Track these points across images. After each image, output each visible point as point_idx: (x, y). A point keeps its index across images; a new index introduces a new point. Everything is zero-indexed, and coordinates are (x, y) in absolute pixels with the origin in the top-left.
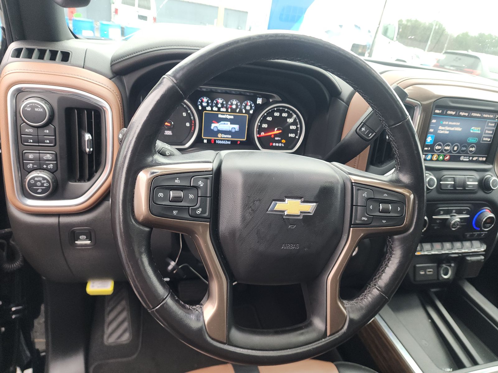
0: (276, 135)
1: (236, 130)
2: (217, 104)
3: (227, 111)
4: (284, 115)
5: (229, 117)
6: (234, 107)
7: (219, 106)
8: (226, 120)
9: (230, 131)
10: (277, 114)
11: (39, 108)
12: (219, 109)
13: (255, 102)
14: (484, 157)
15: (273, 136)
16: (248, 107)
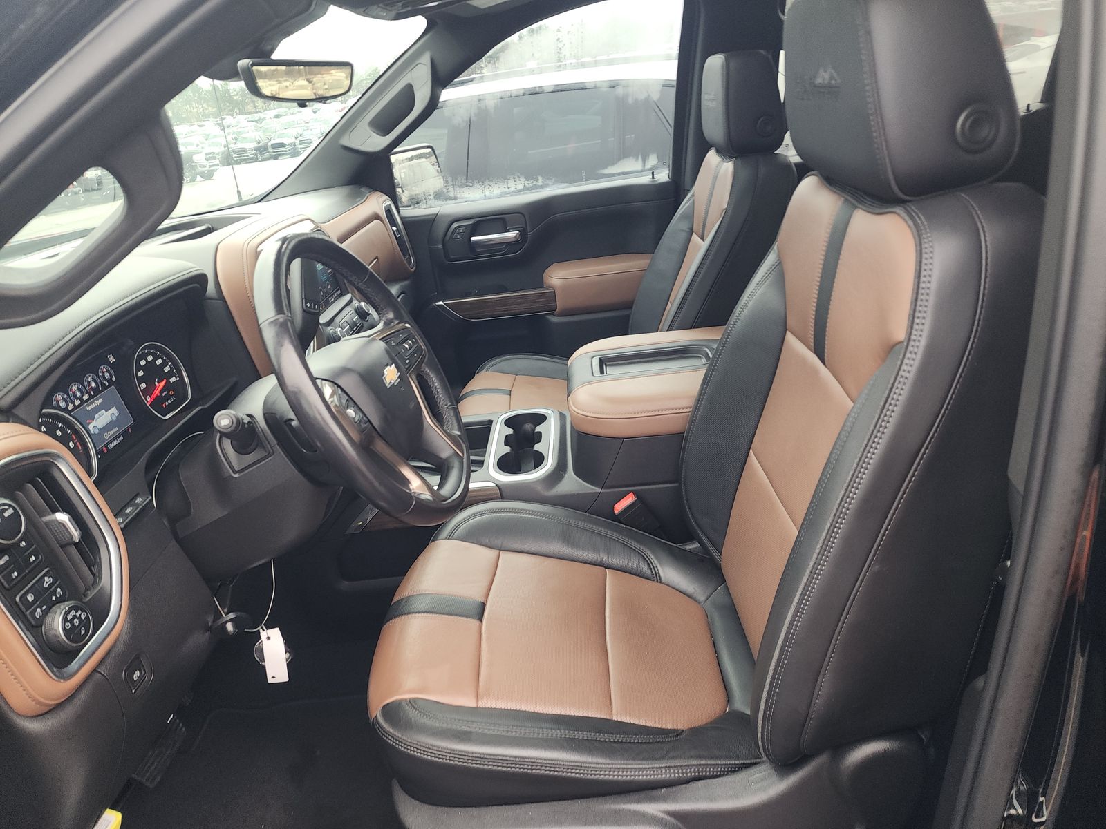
0: (161, 392)
1: (117, 415)
2: (74, 394)
3: (91, 397)
4: (150, 358)
5: (98, 403)
6: (93, 385)
7: (79, 394)
8: (97, 409)
9: (112, 421)
10: (143, 363)
11: (7, 509)
12: (81, 399)
13: (108, 362)
14: (338, 290)
15: (159, 395)
16: (107, 375)
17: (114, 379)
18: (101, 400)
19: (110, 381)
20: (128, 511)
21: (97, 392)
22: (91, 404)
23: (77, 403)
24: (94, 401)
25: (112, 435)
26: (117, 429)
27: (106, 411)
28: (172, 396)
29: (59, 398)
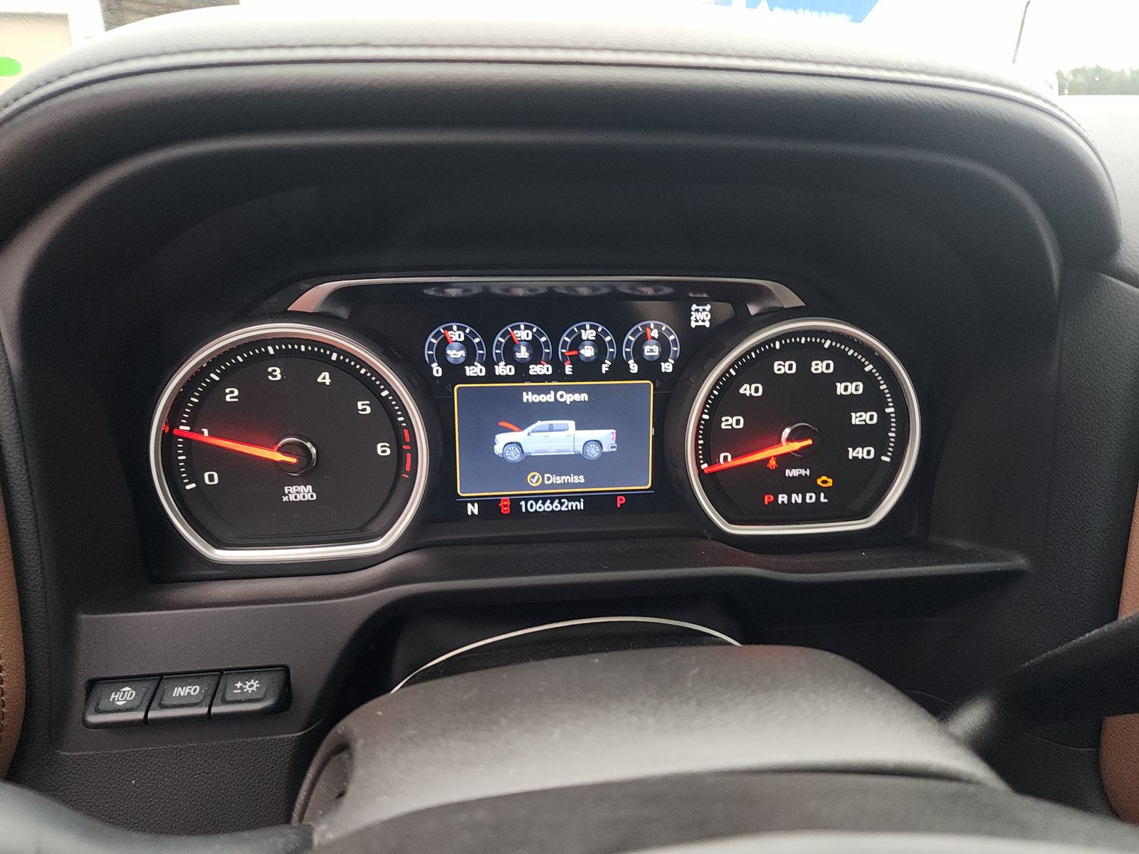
0: (787, 460)
1: (607, 450)
2: (511, 347)
3: (558, 374)
4: (821, 367)
5: (569, 397)
6: (588, 352)
7: (522, 354)
8: (556, 411)
9: (578, 456)
10: (784, 367)
13: (679, 321)
15: (774, 464)
16: (652, 350)
17: (667, 367)
18: (584, 397)
19: (649, 368)
20: (180, 691)
21: (586, 370)
22: (546, 391)
23: (502, 369)
24: (556, 389)
25: (553, 486)
26: (582, 479)
27: (578, 428)
28: (817, 490)
29: (456, 335)
